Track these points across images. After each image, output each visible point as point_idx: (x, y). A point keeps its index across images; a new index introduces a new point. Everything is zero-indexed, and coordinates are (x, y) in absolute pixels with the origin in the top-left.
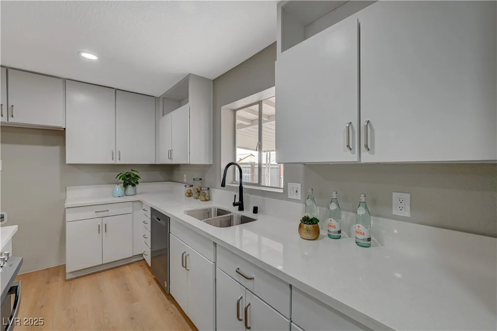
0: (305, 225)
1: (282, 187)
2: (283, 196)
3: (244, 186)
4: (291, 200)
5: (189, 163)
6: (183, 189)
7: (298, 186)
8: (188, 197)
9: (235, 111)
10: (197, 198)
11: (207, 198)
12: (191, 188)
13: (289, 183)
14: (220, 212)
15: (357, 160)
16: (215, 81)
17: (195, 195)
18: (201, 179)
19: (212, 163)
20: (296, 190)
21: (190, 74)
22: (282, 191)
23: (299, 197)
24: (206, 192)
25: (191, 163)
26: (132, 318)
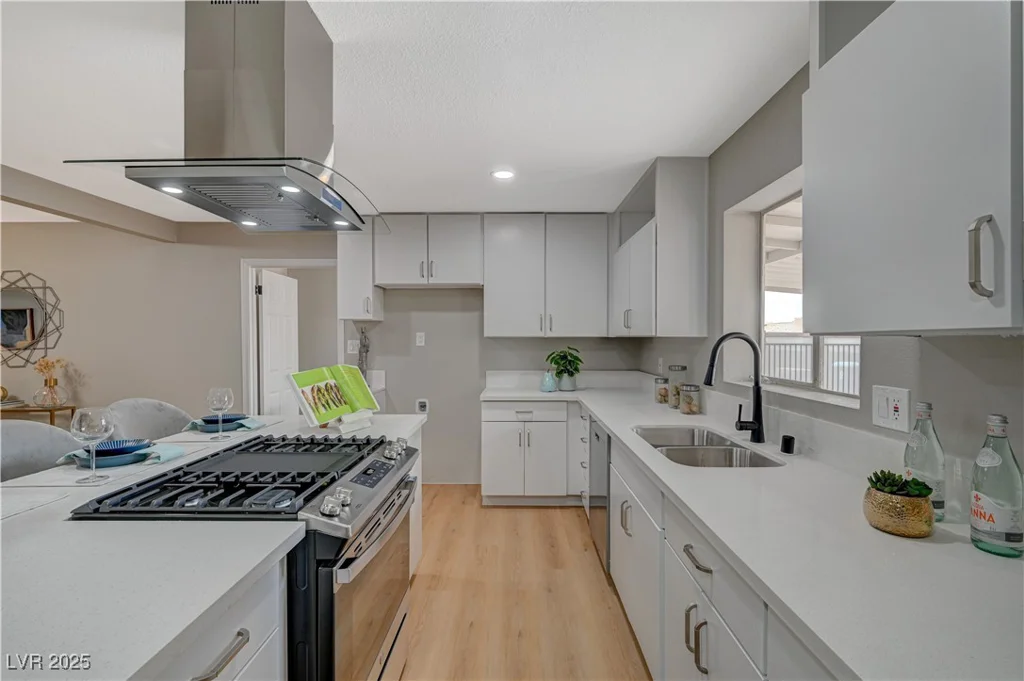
0: (879, 494)
1: (857, 393)
2: (859, 417)
3: (764, 387)
4: (879, 429)
5: (654, 334)
6: (652, 386)
7: (901, 395)
8: (661, 402)
9: (759, 216)
10: (676, 407)
11: (695, 409)
12: (666, 386)
13: (874, 386)
14: (712, 439)
15: (1008, 324)
16: (712, 158)
17: (672, 399)
18: (684, 368)
19: (705, 335)
20: (894, 404)
21: (657, 159)
22: (856, 405)
23: (902, 424)
24: (694, 395)
25: (658, 335)
26: (550, 591)
